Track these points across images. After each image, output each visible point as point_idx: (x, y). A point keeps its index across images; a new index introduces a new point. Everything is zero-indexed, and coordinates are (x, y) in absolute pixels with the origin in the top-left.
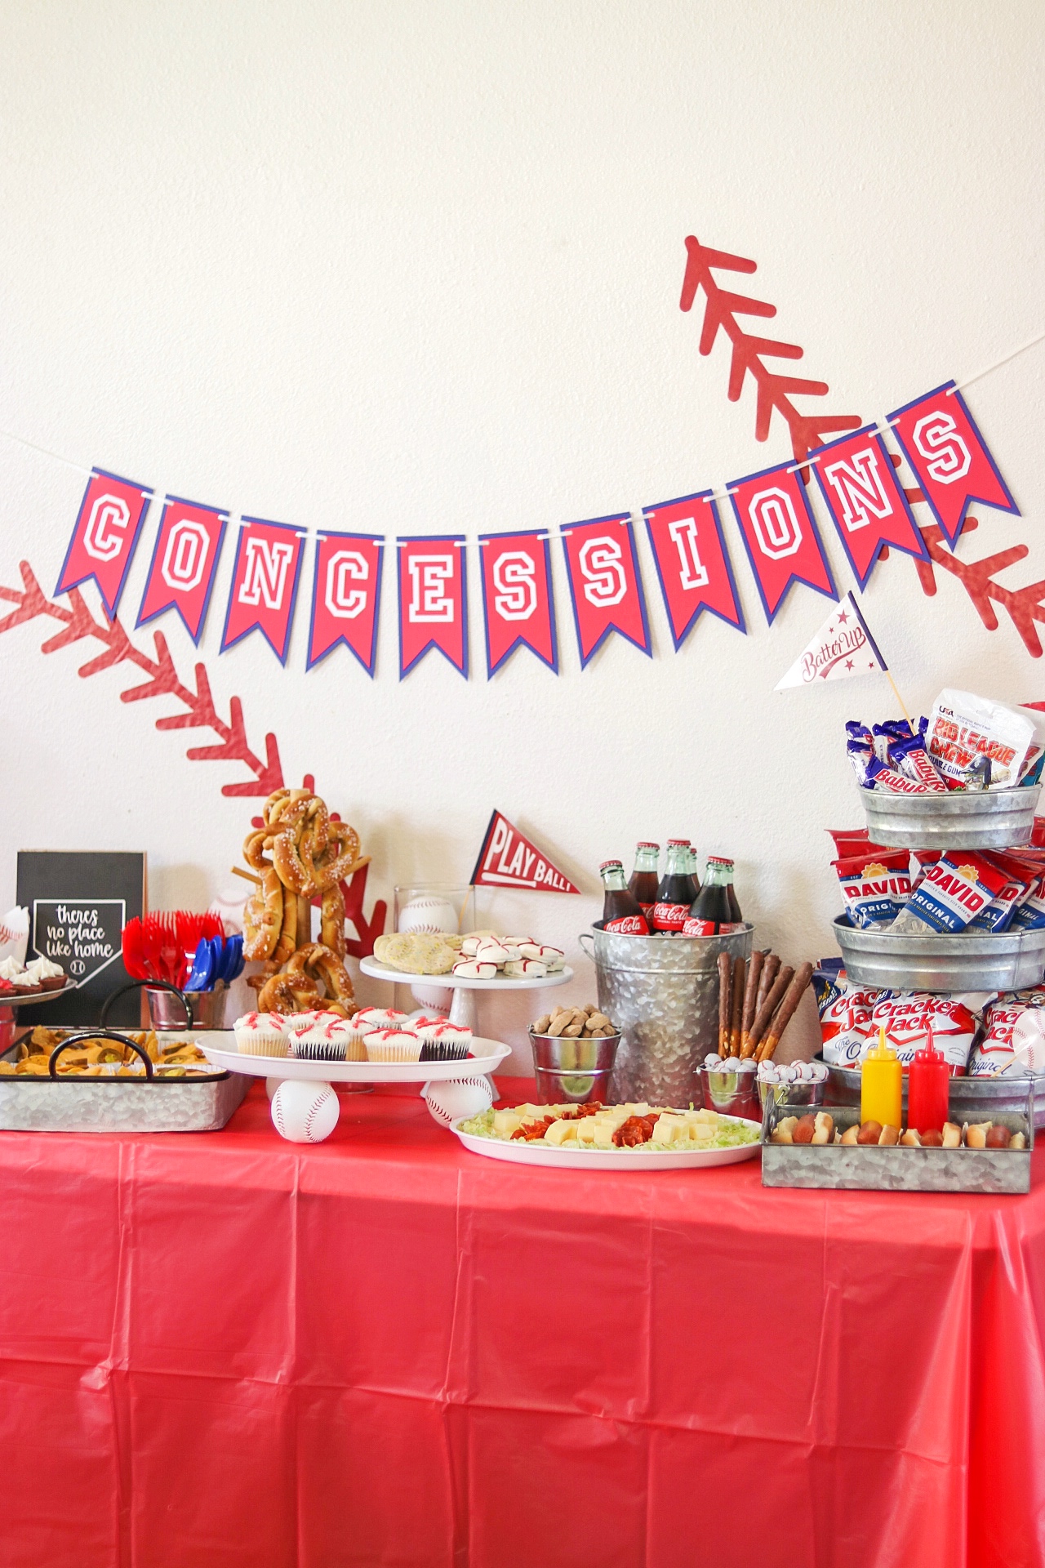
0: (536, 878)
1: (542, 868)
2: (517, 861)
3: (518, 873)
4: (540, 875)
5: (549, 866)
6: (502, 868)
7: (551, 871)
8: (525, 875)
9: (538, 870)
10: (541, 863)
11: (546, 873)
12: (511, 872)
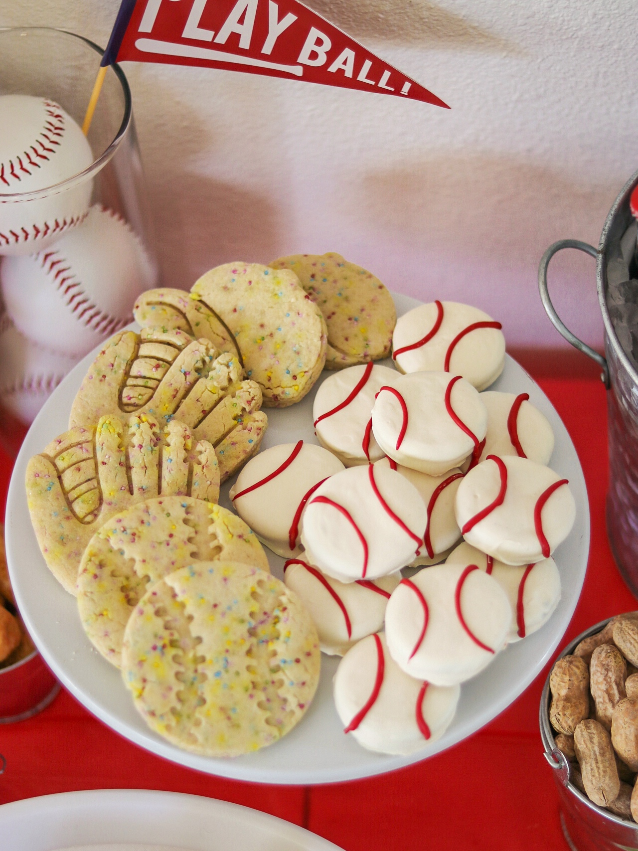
0: (303, 58)
1: (319, 42)
2: (241, 21)
3: (245, 43)
4: (314, 55)
5: (340, 42)
6: (191, 30)
7: (348, 54)
8: (268, 48)
9: (309, 45)
10: (314, 33)
11: (332, 56)
12: (222, 38)
